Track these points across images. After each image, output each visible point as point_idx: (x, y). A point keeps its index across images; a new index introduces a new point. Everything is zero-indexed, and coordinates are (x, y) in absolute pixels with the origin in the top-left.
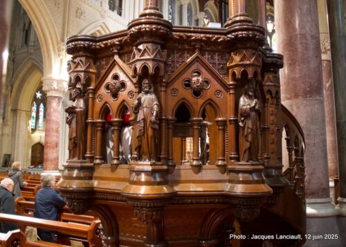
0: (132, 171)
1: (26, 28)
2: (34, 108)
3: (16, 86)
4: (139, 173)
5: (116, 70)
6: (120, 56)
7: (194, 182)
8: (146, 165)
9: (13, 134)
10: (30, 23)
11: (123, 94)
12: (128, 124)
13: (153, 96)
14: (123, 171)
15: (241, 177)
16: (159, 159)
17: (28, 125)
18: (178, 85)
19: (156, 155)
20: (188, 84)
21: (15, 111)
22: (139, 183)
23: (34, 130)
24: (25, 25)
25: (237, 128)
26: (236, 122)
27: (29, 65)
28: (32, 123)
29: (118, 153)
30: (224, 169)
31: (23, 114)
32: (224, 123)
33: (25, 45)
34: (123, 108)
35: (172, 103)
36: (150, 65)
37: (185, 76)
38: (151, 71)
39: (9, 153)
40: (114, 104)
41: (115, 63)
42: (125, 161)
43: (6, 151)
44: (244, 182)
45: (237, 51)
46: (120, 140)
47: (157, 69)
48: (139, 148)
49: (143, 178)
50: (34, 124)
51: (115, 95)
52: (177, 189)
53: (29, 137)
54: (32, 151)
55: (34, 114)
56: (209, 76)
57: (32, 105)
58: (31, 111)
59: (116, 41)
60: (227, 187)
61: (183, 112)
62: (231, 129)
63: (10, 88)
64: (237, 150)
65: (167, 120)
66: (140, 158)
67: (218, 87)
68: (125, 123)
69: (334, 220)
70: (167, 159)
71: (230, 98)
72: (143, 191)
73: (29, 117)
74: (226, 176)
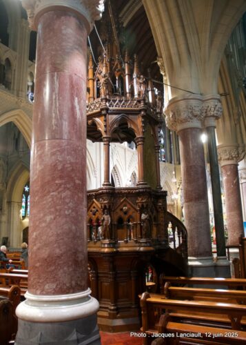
0: (102, 243)
1: (16, 137)
2: (24, 200)
3: (10, 183)
4: (104, 244)
5: (94, 205)
6: (96, 199)
7: (126, 247)
8: (107, 241)
9: (9, 222)
10: (19, 132)
11: (97, 214)
12: (100, 226)
13: (108, 216)
14: (98, 244)
15: (143, 244)
16: (111, 239)
17: (19, 213)
18: (118, 210)
19: (110, 237)
20: (122, 210)
21: (9, 203)
22: (105, 248)
23: (24, 217)
24: (15, 135)
25: (141, 226)
26: (140, 224)
27: (19, 166)
28: (22, 211)
29: (96, 237)
30: (136, 242)
31: (16, 205)
32: (136, 224)
33: (15, 151)
34: (98, 220)
35: (116, 217)
36: (107, 205)
37: (121, 207)
38: (107, 207)
39: (6, 236)
40: (94, 218)
41: (93, 202)
42: (99, 240)
43: (4, 235)
44: (144, 246)
45: (140, 197)
46: (97, 231)
47: (110, 206)
48: (104, 235)
49: (106, 246)
50: (24, 213)
51: (94, 214)
52: (119, 249)
53: (21, 223)
54: (24, 234)
55: (24, 204)
56: (130, 206)
57: (22, 197)
58: (21, 202)
59: (94, 193)
60: (138, 248)
61: (120, 221)
62: (139, 226)
63: (5, 185)
64: (141, 234)
65: (114, 225)
66: (105, 239)
67: (133, 210)
68: (99, 225)
69: (213, 268)
70: (115, 239)
71: (138, 215)
72: (106, 250)
73: (20, 207)
74: (137, 245)
